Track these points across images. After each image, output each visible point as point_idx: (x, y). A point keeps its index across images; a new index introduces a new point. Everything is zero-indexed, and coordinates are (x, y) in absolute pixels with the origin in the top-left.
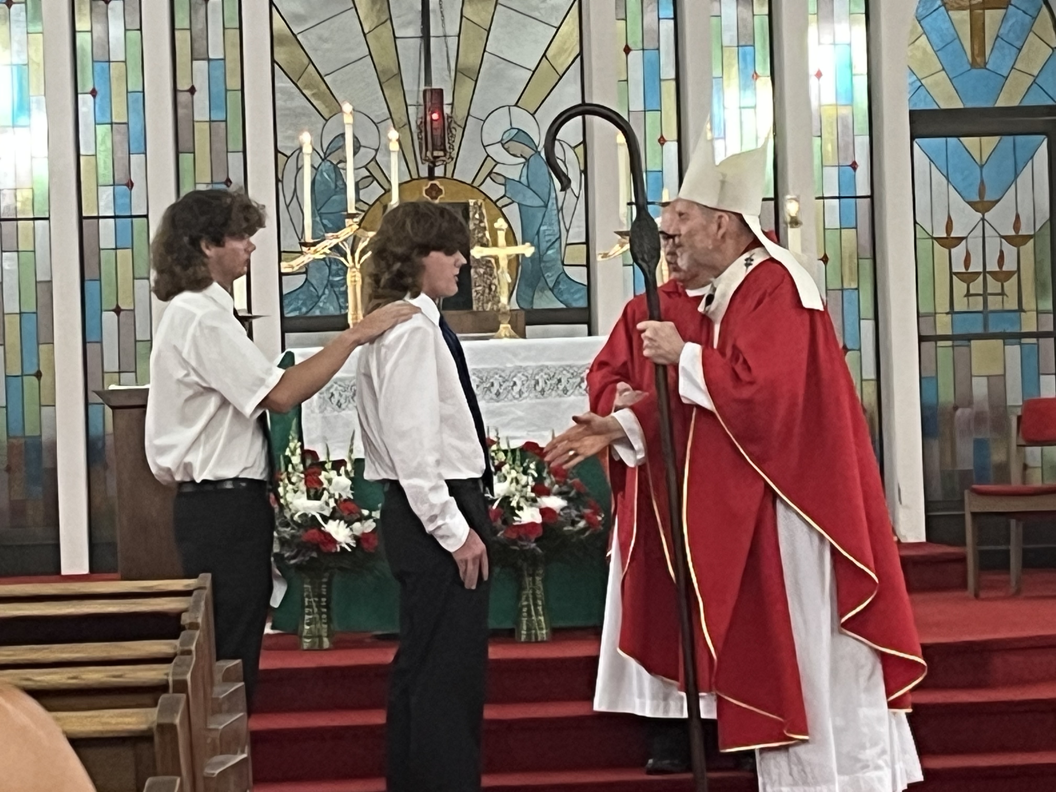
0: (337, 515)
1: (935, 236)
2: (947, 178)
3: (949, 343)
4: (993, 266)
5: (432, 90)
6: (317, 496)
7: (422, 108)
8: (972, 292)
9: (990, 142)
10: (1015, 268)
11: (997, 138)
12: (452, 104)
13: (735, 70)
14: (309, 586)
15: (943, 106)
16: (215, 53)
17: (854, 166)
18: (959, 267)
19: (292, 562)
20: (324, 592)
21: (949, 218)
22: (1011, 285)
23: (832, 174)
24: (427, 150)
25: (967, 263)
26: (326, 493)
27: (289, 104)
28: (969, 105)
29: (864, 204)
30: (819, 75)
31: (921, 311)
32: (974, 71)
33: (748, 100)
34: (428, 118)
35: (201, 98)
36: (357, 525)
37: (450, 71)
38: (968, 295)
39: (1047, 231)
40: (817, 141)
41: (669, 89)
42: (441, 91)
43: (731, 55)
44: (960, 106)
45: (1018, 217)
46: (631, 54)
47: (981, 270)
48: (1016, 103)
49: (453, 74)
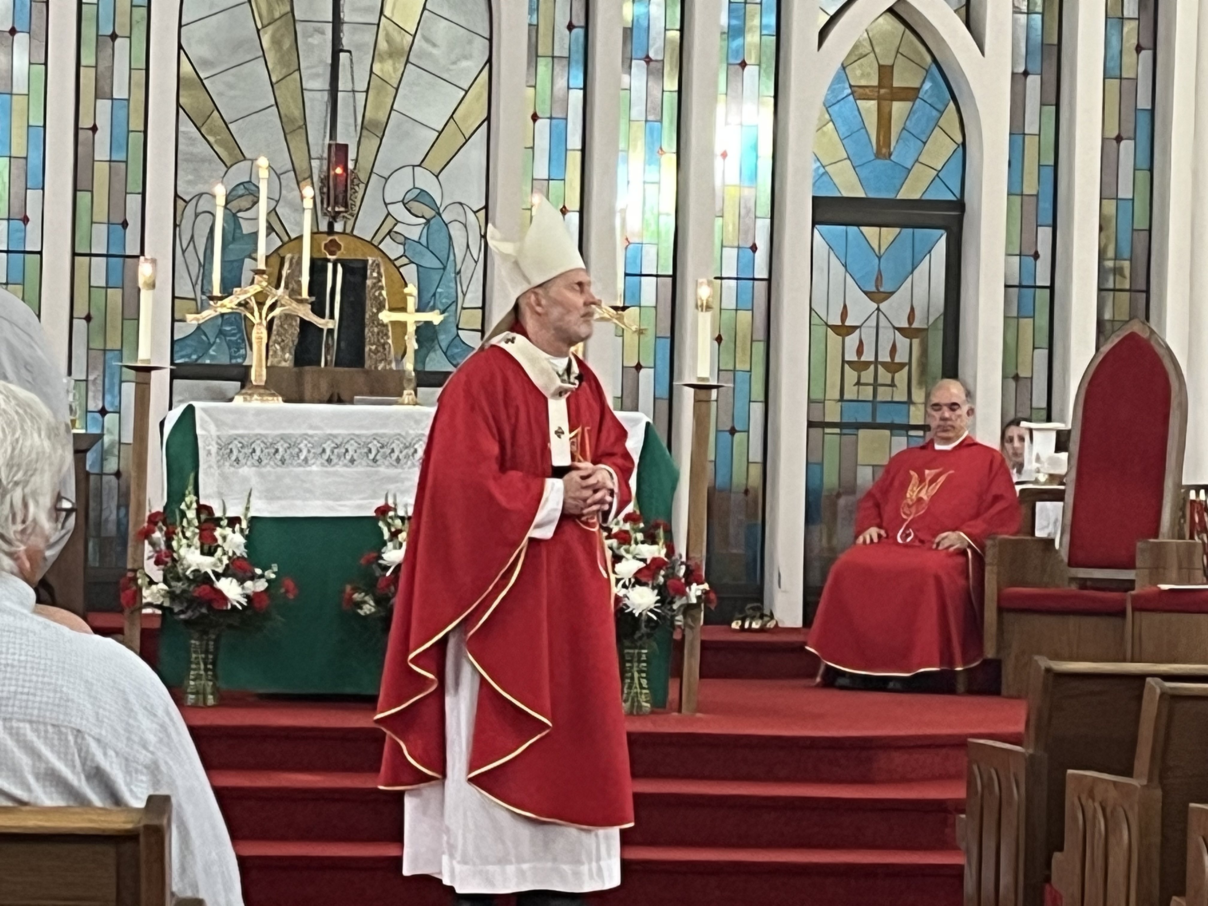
0: (230, 572)
1: (829, 323)
2: (845, 266)
3: (837, 430)
4: (885, 357)
5: (337, 145)
6: (210, 553)
7: (325, 162)
8: (862, 381)
9: (889, 233)
10: (906, 360)
11: (898, 230)
12: (356, 161)
13: (640, 144)
14: (197, 643)
15: (845, 194)
16: (120, 92)
17: (754, 248)
18: (851, 357)
19: (182, 617)
20: (211, 648)
21: (845, 307)
22: (901, 377)
23: (730, 254)
24: (328, 205)
25: (860, 351)
26: (219, 550)
27: (192, 149)
28: (871, 196)
29: (761, 286)
30: (724, 155)
31: (812, 397)
32: (879, 162)
33: (652, 175)
34: (332, 173)
35: (103, 137)
36: (249, 584)
37: (356, 126)
38: (858, 383)
39: (941, 325)
40: (719, 222)
41: (574, 159)
42: (346, 146)
43: (639, 130)
44: (862, 195)
45: (912, 309)
46: (539, 122)
47: (872, 359)
48: (917, 196)
49: (359, 128)
